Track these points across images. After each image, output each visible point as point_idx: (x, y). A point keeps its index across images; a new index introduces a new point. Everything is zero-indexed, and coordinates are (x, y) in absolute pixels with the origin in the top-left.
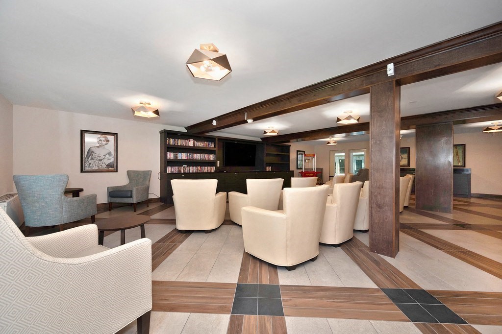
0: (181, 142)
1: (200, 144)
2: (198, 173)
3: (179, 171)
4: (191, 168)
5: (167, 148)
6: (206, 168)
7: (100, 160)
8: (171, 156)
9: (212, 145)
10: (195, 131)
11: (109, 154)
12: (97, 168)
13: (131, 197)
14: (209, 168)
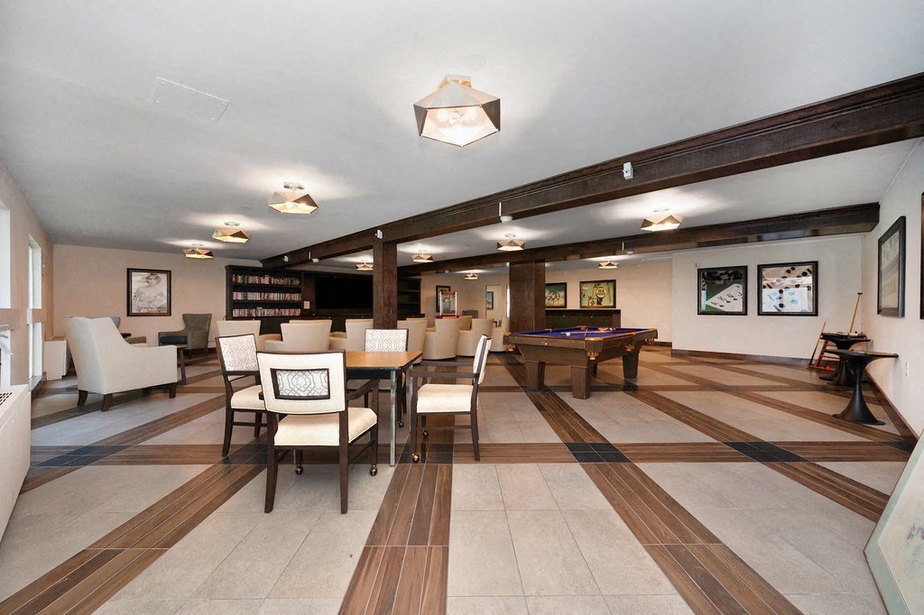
0: (253, 280)
1: (281, 282)
2: (275, 317)
3: (249, 314)
4: (266, 310)
5: (233, 287)
6: (287, 310)
7: (151, 302)
8: (238, 296)
9: (297, 282)
10: (272, 265)
11: (161, 294)
12: (146, 311)
13: (186, 343)
14: (292, 310)
